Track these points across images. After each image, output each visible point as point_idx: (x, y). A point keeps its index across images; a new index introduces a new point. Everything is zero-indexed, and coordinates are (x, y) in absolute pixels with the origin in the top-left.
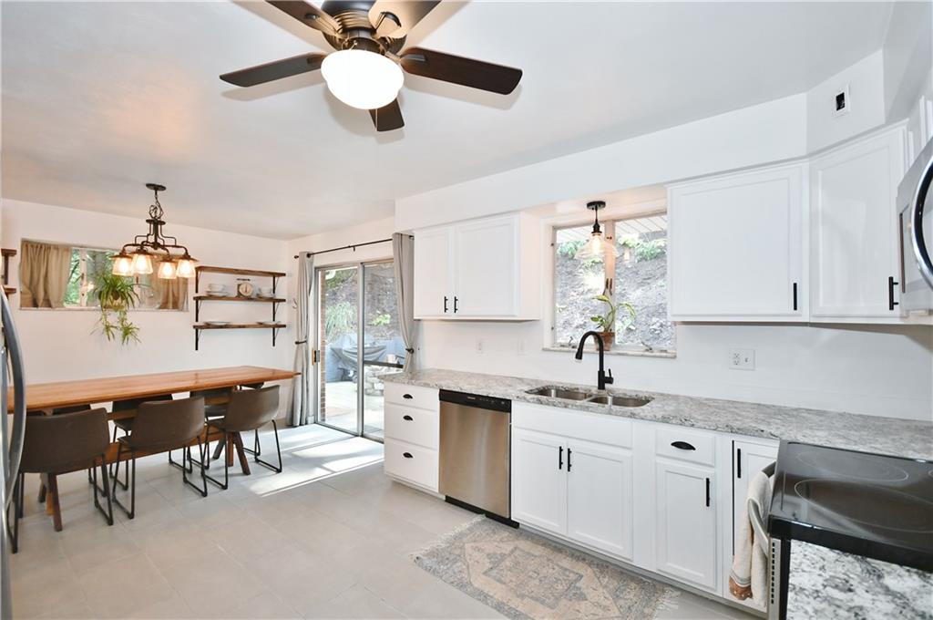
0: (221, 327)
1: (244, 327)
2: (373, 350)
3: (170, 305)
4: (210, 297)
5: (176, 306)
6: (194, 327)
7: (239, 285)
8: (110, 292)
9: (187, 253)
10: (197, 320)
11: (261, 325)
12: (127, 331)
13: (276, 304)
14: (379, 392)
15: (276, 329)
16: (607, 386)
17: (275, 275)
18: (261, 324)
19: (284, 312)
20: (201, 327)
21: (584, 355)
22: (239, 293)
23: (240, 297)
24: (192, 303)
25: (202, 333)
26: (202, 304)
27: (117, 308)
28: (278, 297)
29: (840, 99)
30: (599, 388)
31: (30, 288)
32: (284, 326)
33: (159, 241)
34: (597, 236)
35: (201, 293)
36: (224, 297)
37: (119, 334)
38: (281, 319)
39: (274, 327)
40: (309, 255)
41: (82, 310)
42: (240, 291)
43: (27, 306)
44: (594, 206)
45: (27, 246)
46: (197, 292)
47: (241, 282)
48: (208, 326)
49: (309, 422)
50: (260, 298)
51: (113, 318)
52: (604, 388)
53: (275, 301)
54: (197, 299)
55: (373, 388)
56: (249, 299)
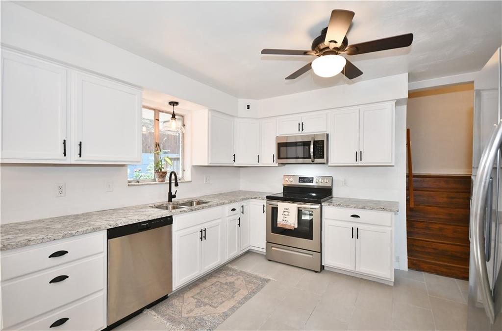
16: (173, 199)
21: (179, 184)
29: (248, 106)
30: (169, 201)
34: (174, 120)
44: (172, 104)
52: (171, 201)
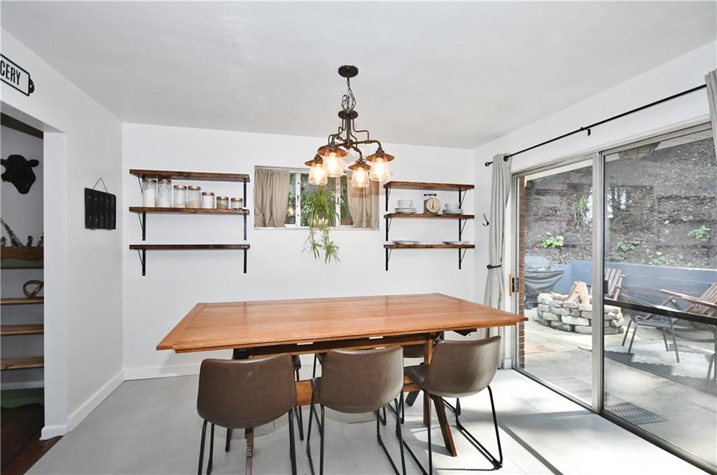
0: (409, 247)
1: (431, 247)
2: (548, 275)
3: (364, 223)
4: (399, 214)
5: (369, 225)
6: (385, 246)
7: (426, 202)
8: (316, 212)
9: (380, 148)
10: (387, 240)
11: (448, 245)
12: (330, 250)
13: (463, 222)
14: (568, 327)
15: (463, 250)
17: (461, 188)
18: (448, 243)
19: (471, 232)
20: (392, 247)
22: (426, 210)
23: (428, 214)
24: (383, 221)
25: (393, 252)
26: (393, 221)
27: (321, 227)
28: (465, 213)
31: (261, 211)
32: (473, 247)
33: (351, 138)
35: (391, 210)
36: (412, 213)
37: (323, 252)
38: (468, 238)
39: (460, 247)
40: (506, 158)
41: (296, 229)
42: (428, 207)
43: (259, 226)
45: (259, 172)
46: (387, 210)
47: (428, 197)
48: (398, 245)
49: (506, 366)
50: (447, 215)
51: (319, 236)
53: (461, 217)
54: (388, 217)
55: (561, 320)
56: (436, 215)
